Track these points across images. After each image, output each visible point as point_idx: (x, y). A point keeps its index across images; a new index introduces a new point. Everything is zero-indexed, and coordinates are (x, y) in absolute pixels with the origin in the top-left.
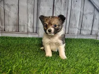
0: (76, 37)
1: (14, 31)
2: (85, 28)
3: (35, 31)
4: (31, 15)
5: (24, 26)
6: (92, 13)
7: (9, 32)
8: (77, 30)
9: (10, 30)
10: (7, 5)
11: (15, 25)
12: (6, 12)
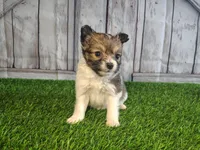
0: (158, 80)
1: (31, 67)
2: (177, 59)
3: (70, 67)
4: (62, 36)
5: (50, 57)
6: (193, 27)
7: (21, 70)
8: (160, 63)
9: (24, 66)
10: (18, 18)
11: (32, 57)
12: (15, 31)
